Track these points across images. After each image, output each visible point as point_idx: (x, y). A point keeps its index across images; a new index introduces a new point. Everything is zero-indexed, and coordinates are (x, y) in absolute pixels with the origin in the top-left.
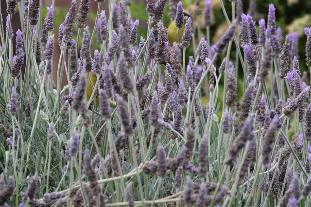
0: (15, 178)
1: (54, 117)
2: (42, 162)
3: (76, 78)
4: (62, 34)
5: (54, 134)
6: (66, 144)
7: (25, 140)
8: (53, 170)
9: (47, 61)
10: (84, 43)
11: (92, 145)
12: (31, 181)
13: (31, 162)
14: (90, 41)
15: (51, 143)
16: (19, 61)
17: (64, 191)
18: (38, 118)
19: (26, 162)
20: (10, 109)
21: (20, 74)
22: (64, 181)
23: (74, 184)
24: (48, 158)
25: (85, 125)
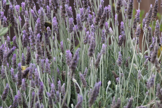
0: (121, 99)
1: (141, 67)
2: (135, 90)
3: (152, 47)
4: (144, 24)
5: (141, 76)
6: (147, 81)
7: (126, 79)
8: (140, 95)
9: (137, 38)
10: (156, 29)
11: (160, 82)
12: (129, 101)
13: (128, 91)
14: (160, 28)
15: (139, 80)
16: (122, 38)
17: (146, 105)
18: (132, 68)
19: (126, 90)
20: (118, 63)
21: (123, 45)
22: (146, 100)
23: (151, 102)
24: (138, 88)
25: (158, 71)
